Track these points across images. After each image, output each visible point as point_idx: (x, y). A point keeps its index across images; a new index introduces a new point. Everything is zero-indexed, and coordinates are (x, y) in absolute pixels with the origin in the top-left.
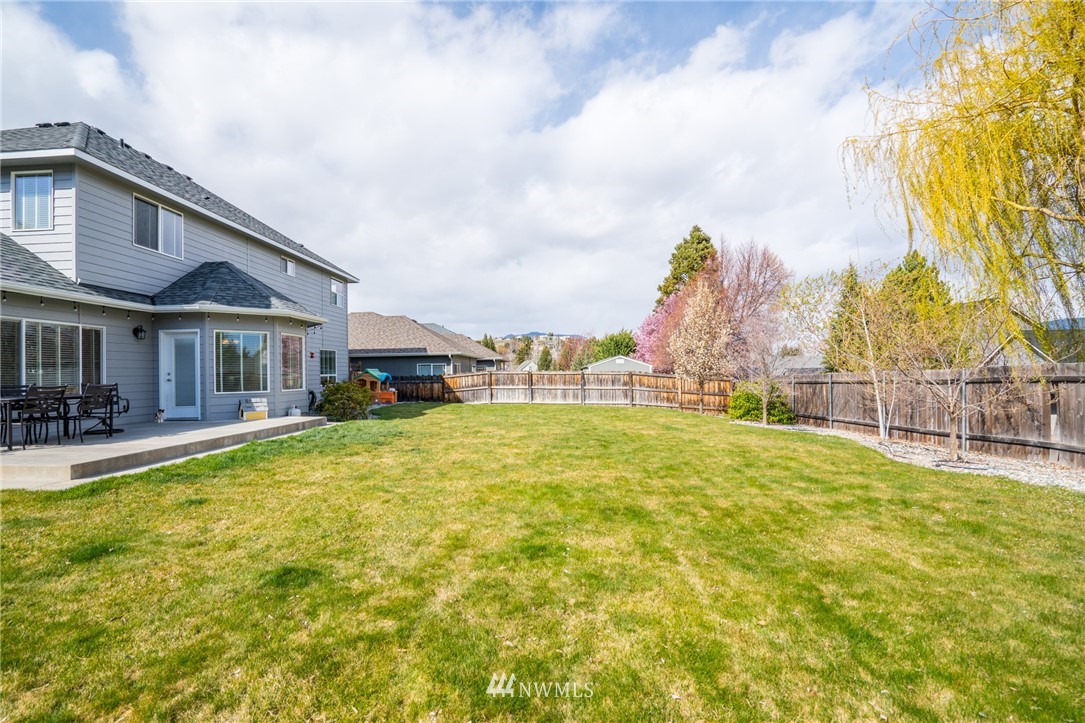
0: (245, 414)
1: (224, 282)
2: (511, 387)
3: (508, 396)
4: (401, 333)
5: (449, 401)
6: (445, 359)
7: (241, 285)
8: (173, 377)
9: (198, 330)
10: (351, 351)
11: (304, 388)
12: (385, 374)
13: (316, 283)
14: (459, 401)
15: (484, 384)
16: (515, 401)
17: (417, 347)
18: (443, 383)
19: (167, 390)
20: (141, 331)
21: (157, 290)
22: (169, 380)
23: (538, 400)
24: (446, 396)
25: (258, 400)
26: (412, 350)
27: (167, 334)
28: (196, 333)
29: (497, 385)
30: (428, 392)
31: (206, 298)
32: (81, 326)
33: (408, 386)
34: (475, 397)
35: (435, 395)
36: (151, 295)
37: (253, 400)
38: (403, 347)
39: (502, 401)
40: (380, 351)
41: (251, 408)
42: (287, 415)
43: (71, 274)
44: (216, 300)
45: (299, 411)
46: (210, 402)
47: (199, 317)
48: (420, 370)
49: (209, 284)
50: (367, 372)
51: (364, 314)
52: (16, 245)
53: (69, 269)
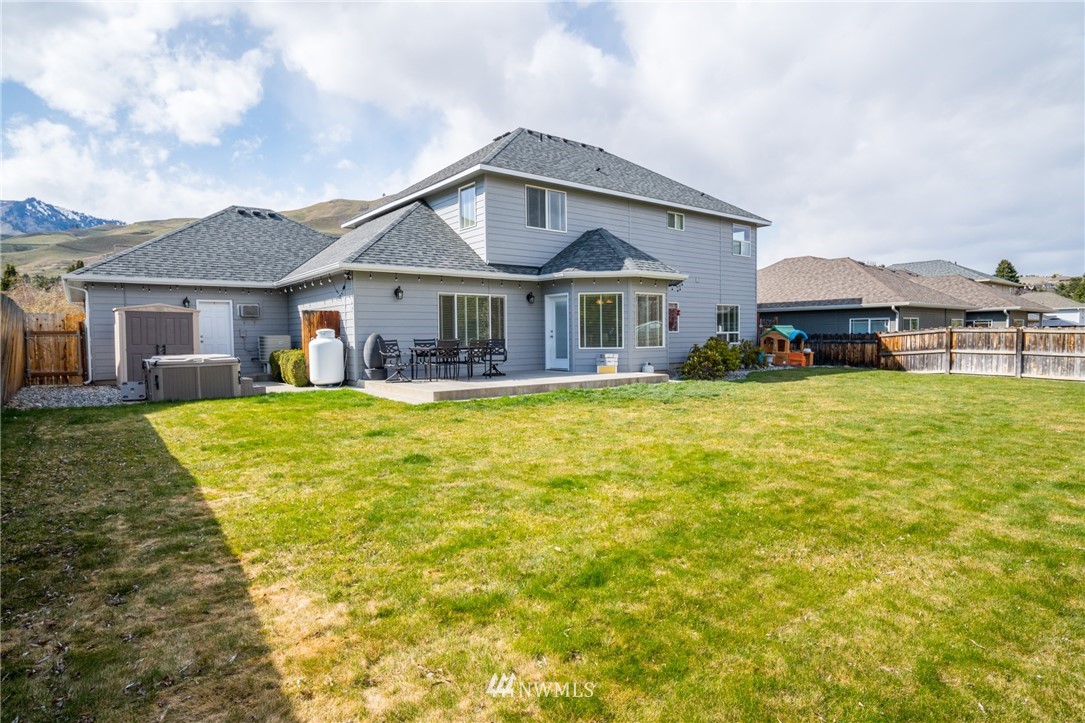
0: (598, 366)
1: (592, 248)
2: (984, 351)
3: (980, 364)
4: (836, 280)
5: (886, 367)
6: (886, 311)
8: (554, 334)
9: (567, 294)
10: (760, 306)
11: (664, 346)
12: (798, 331)
13: (714, 233)
14: (899, 368)
15: (940, 345)
16: (989, 372)
17: (851, 297)
18: (879, 343)
19: (550, 344)
20: (532, 296)
21: (545, 262)
22: (552, 336)
23: (1034, 372)
24: (883, 360)
25: (611, 355)
26: (843, 301)
27: (551, 297)
28: (566, 296)
29: (960, 347)
30: (858, 355)
32: (490, 296)
33: (833, 346)
34: (925, 362)
35: (867, 359)
36: (538, 266)
37: (607, 355)
38: (833, 297)
39: (969, 371)
40: (803, 303)
41: (603, 362)
42: (641, 371)
43: (484, 257)
44: (579, 267)
45: (652, 368)
46: (575, 356)
47: (566, 283)
48: (853, 326)
49: (580, 252)
50: (774, 330)
51: (799, 259)
52: (461, 240)
53: (482, 254)
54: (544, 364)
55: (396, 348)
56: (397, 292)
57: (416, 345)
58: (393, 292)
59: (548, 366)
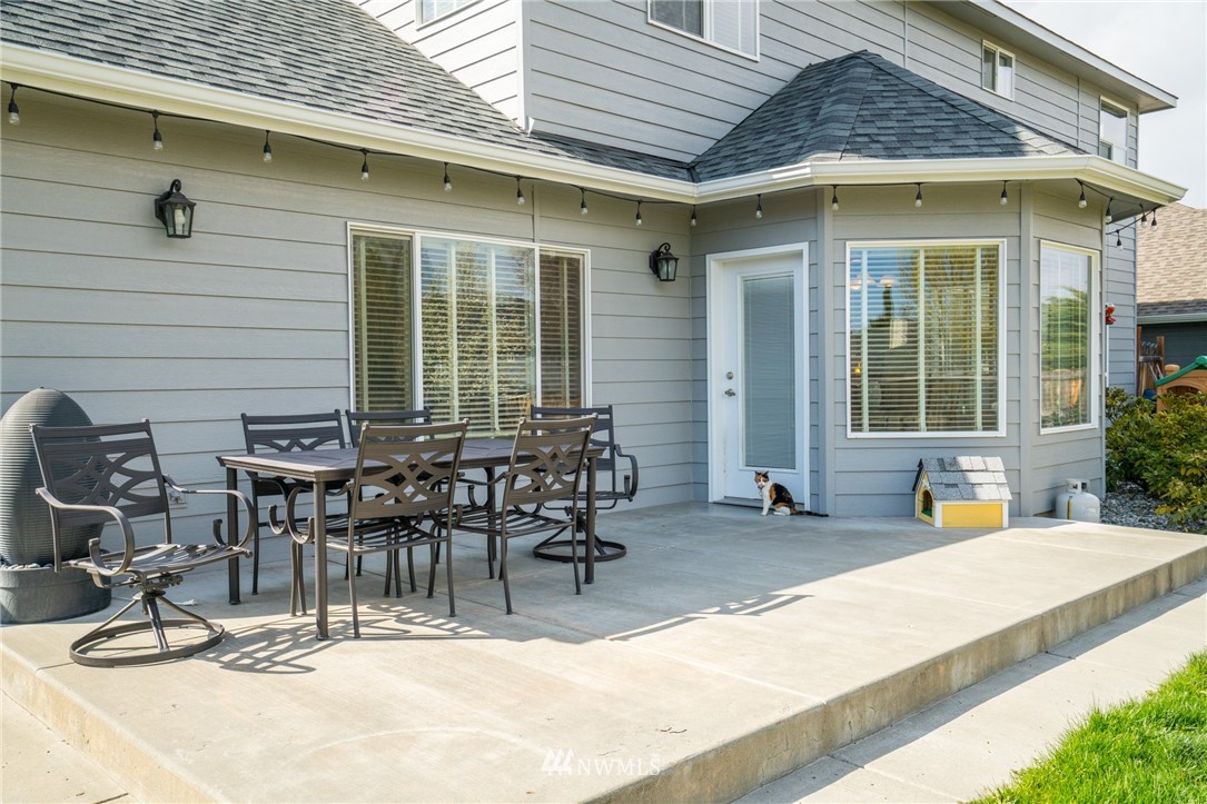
0: (938, 507)
1: (868, 99)
7: (915, 103)
8: (738, 385)
9: (804, 246)
11: (1094, 423)
19: (724, 420)
20: (668, 258)
21: (702, 146)
22: (730, 393)
25: (976, 461)
27: (725, 263)
28: (799, 255)
31: (828, 144)
32: (537, 247)
36: (688, 159)
37: (962, 462)
41: (962, 488)
42: (1051, 511)
43: (514, 111)
44: (854, 147)
46: (835, 461)
47: (805, 204)
49: (827, 109)
52: (422, 58)
53: (508, 97)
54: (704, 484)
55: (142, 464)
56: (167, 205)
57: (252, 440)
58: (152, 207)
59: (715, 494)
